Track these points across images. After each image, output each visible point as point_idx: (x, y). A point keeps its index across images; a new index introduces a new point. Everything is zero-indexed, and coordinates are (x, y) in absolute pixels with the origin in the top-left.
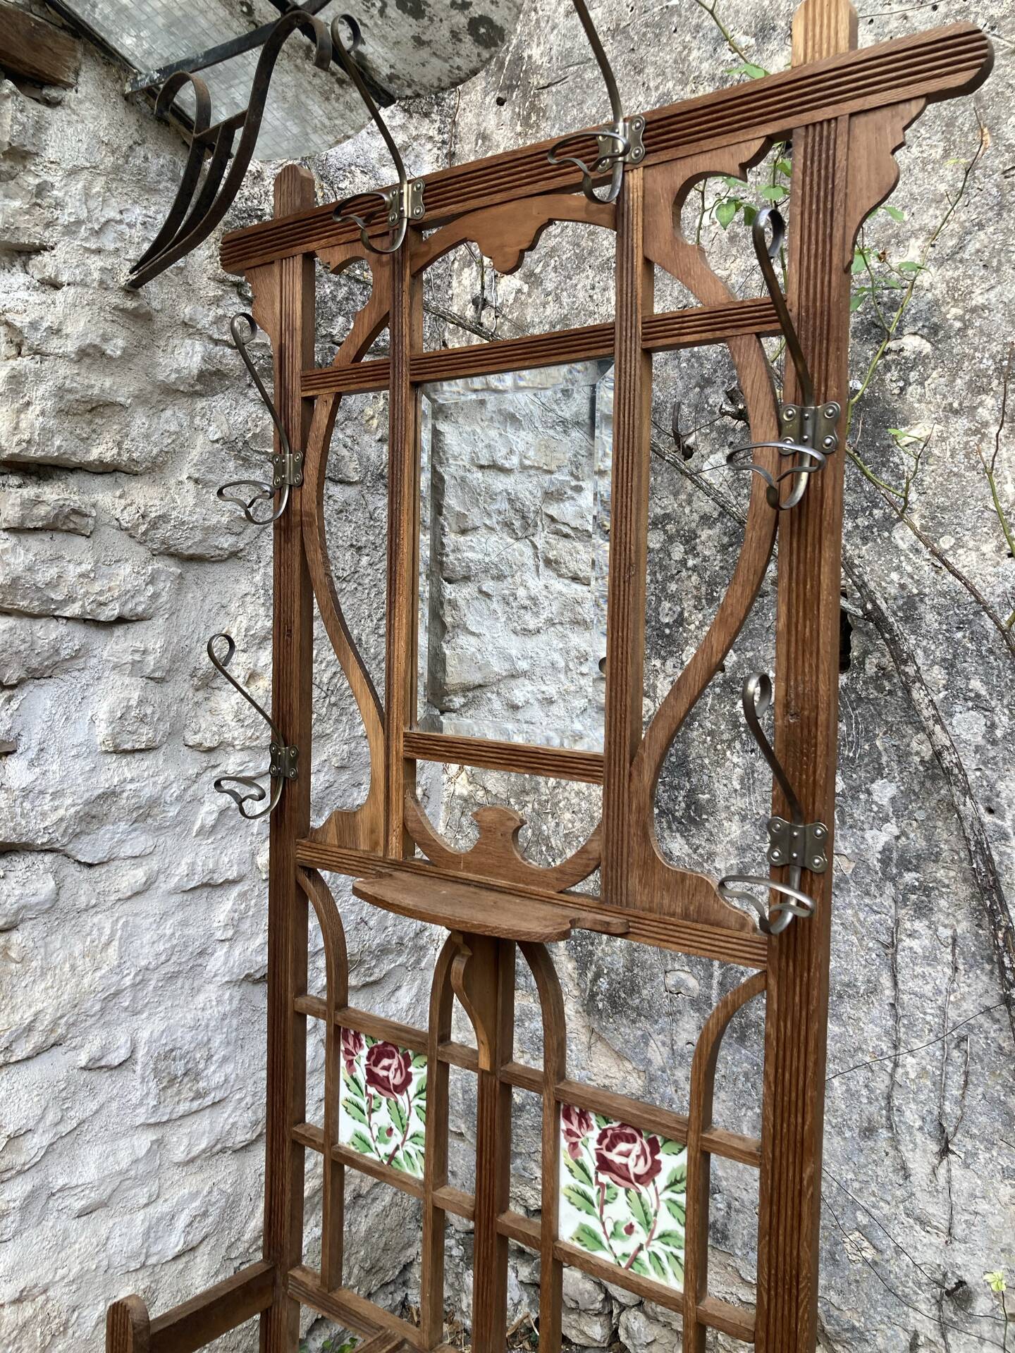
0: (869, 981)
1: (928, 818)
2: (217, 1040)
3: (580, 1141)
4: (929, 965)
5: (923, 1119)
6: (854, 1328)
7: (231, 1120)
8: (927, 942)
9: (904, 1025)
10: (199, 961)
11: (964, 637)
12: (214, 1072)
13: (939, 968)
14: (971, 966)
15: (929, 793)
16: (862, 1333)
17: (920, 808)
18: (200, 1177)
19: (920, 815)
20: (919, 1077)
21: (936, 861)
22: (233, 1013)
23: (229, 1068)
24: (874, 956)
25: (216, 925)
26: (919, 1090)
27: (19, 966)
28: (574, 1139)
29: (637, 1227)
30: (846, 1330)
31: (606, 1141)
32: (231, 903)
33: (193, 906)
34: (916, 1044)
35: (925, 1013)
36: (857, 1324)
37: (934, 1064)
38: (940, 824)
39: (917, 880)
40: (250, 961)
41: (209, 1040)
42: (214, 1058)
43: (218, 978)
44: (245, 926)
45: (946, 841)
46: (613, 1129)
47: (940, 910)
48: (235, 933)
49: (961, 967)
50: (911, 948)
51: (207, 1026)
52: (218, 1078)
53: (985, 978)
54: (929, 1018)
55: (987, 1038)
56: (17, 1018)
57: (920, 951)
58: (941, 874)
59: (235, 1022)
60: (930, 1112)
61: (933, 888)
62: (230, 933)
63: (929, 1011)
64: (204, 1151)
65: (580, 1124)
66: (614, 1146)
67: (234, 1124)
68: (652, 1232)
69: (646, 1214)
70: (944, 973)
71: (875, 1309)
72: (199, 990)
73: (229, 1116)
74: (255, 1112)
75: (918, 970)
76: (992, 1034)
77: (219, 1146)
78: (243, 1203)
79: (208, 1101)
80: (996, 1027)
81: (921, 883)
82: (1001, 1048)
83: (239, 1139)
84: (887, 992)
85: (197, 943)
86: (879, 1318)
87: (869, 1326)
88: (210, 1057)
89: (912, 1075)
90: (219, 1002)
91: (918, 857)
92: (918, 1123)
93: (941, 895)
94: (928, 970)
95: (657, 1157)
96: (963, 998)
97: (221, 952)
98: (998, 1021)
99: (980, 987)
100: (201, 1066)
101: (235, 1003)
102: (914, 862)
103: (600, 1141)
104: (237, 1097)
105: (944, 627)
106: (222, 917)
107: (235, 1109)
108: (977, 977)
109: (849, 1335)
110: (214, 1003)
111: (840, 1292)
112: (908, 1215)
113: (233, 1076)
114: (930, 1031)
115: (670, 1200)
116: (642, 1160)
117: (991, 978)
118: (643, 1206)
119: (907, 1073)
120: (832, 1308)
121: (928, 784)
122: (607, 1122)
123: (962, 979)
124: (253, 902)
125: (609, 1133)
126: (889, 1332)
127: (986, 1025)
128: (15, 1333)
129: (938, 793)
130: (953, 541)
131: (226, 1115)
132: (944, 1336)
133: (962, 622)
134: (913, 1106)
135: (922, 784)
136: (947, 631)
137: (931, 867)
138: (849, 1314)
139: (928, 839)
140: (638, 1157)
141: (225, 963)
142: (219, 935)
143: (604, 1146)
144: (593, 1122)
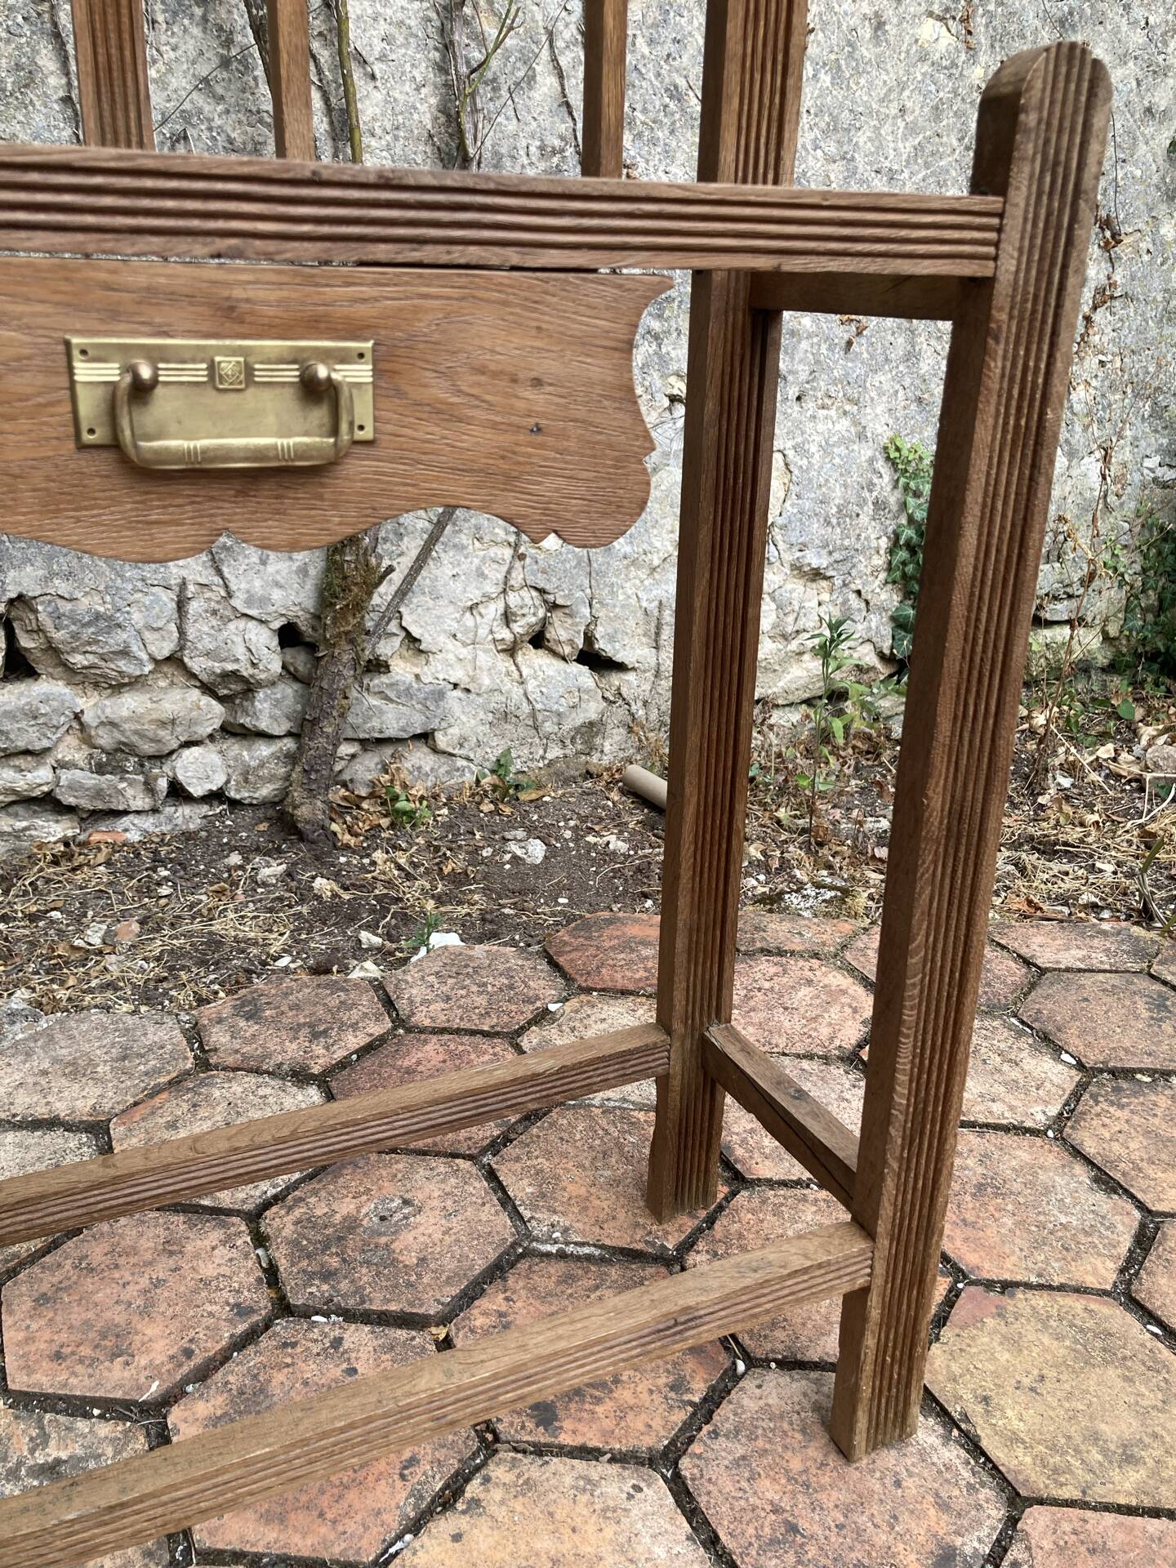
0: (18, 67)
6: (98, 616)
14: (175, 14)
16: (110, 618)
24: (20, 19)
30: (89, 624)
36: (102, 609)
49: (160, 18)
53: (196, 31)
55: (210, 129)
71: (122, 577)
76: (218, 122)
80: (220, 108)
82: (231, 141)
84: (53, 81)
86: (130, 587)
87: (120, 603)
96: (170, 70)
98: (222, 98)
99: (190, 47)
108: (185, 31)
109: (92, 630)
111: (69, 576)
117: (205, 30)
120: (60, 603)
123: (163, 38)
126: (147, 600)
127: (207, 108)
132: (219, 573)
138: (85, 601)
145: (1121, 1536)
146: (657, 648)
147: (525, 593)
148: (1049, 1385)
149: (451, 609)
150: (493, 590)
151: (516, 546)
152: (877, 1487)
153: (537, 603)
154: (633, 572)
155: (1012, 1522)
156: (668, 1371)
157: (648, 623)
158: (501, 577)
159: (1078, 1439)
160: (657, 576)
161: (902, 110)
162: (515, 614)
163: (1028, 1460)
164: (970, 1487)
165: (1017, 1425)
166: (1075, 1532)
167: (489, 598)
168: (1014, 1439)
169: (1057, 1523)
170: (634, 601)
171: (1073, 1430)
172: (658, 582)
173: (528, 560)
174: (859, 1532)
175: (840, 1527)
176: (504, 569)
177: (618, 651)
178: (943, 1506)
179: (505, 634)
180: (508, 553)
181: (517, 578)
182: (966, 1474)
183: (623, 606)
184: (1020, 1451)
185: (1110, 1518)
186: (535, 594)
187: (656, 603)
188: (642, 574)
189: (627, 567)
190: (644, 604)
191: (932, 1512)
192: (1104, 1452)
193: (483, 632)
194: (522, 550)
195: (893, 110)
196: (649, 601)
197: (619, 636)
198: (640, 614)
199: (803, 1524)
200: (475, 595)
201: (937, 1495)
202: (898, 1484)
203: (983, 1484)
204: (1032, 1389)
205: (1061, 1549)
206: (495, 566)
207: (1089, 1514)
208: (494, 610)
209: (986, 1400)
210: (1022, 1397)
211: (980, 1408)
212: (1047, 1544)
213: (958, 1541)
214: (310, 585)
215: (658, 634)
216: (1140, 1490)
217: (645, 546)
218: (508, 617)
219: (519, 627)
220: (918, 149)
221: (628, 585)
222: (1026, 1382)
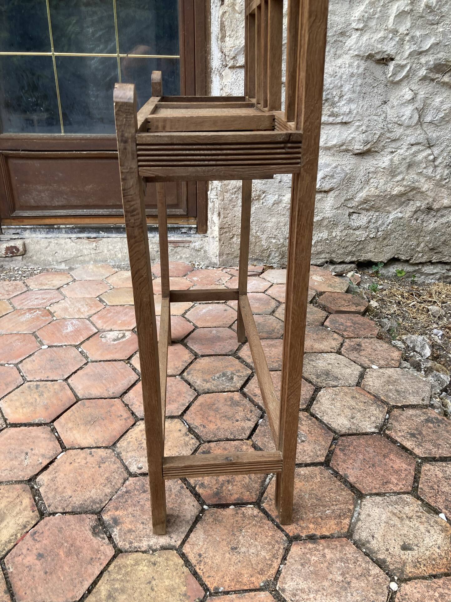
2: (346, 88)
7: (352, 136)
10: (341, 39)
12: (344, 105)
18: (331, 158)
22: (359, 75)
23: (353, 106)
25: (353, 18)
27: (240, 15)
32: (364, 7)
33: (340, 4)
40: (373, 46)
41: (342, 86)
42: (344, 98)
43: (351, 52)
44: (373, 23)
48: (365, 26)
51: (341, 77)
52: (346, 109)
56: (238, 42)
59: (360, 82)
62: (361, 26)
64: (335, 146)
67: (353, 138)
72: (339, 57)
73: (351, 133)
74: (367, 136)
77: (344, 147)
78: (357, 182)
79: (339, 120)
83: (356, 147)
85: (340, 27)
88: (341, 97)
90: (350, 65)
97: (355, 35)
100: (336, 99)
101: (361, 70)
104: (357, 124)
106: (357, 15)
107: (355, 131)
110: (347, 66)
113: (355, 111)
124: (379, 9)
128: (235, 190)
131: (349, 132)
141: (357, 43)
142: (354, 25)
145: (90, 571)
148: (149, 590)
152: (144, 517)
155: (115, 546)
156: (209, 485)
159: (126, 584)
163: (128, 563)
164: (131, 543)
165: (141, 567)
166: (100, 559)
168: (137, 563)
169: (106, 555)
171: (129, 585)
174: (135, 506)
175: (139, 502)
178: (130, 531)
182: (136, 544)
184: (132, 562)
185: (97, 573)
191: (130, 527)
192: (116, 590)
199: (144, 494)
201: (134, 531)
202: (143, 523)
203: (130, 547)
204: (150, 582)
205: (98, 551)
207: (102, 568)
209: (154, 564)
210: (149, 576)
211: (152, 560)
212: (102, 548)
213: (118, 528)
216: (99, 591)
222: (154, 583)
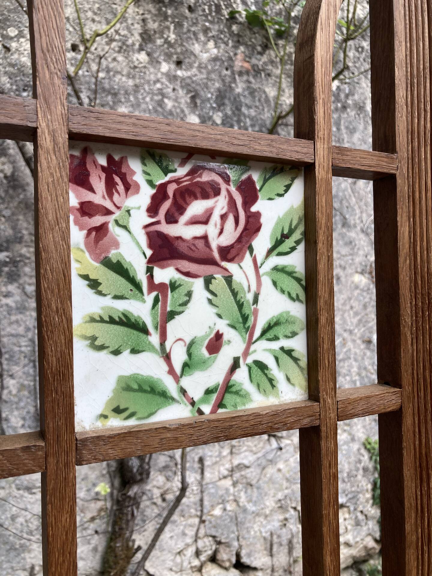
1: (13, 214)
3: (111, 219)
4: (21, 313)
5: (24, 419)
8: (17, 298)
9: (6, 359)
11: (28, 96)
13: (28, 313)
15: (12, 197)
17: (6, 208)
19: (7, 213)
20: (19, 391)
21: (20, 242)
26: (20, 400)
28: (98, 220)
29: (229, 334)
31: (166, 205)
34: (15, 369)
35: (20, 346)
37: (30, 378)
38: (21, 217)
39: (8, 257)
45: (27, 229)
46: (177, 181)
47: (25, 275)
50: (7, 305)
54: (23, 349)
57: (13, 305)
58: (24, 251)
60: (28, 412)
61: (20, 261)
63: (23, 344)
65: (110, 187)
66: (181, 210)
68: (250, 331)
69: (240, 306)
70: (31, 316)
75: (13, 318)
81: (10, 259)
89: (14, 392)
91: (8, 241)
92: (21, 423)
93: (26, 264)
94: (19, 317)
95: (254, 209)
102: (5, 245)
103: (153, 210)
105: (14, 87)
112: (19, 489)
114: (25, 357)
115: (276, 269)
116: (231, 219)
118: (235, 294)
119: (10, 392)
121: (11, 192)
122: (166, 171)
125: (171, 189)
129: (18, 197)
130: (17, 32)
133: (26, 86)
134: (16, 413)
135: (6, 192)
136: (17, 90)
137: (17, 247)
139: (14, 228)
140: (223, 217)
143: (161, 216)
144: (139, 178)
146: (271, 555)
147: (206, 540)
149: (169, 555)
150: (189, 540)
151: (201, 517)
153: (212, 543)
154: (257, 519)
157: (266, 544)
158: (193, 533)
160: (268, 518)
161: (352, 308)
162: (201, 551)
167: (188, 545)
170: (258, 534)
172: (269, 522)
173: (207, 523)
176: (195, 529)
177: (252, 562)
179: (196, 563)
180: (197, 520)
181: (202, 532)
183: (254, 538)
186: (210, 539)
187: (269, 533)
188: (262, 519)
189: (254, 517)
190: (264, 534)
193: (185, 564)
194: (204, 518)
195: (348, 307)
196: (266, 532)
197: (253, 553)
198: (262, 540)
200: (181, 546)
206: (191, 528)
208: (191, 551)
214: (98, 556)
215: (271, 549)
217: (262, 506)
218: (198, 553)
219: (203, 558)
220: (360, 321)
221: (255, 526)
